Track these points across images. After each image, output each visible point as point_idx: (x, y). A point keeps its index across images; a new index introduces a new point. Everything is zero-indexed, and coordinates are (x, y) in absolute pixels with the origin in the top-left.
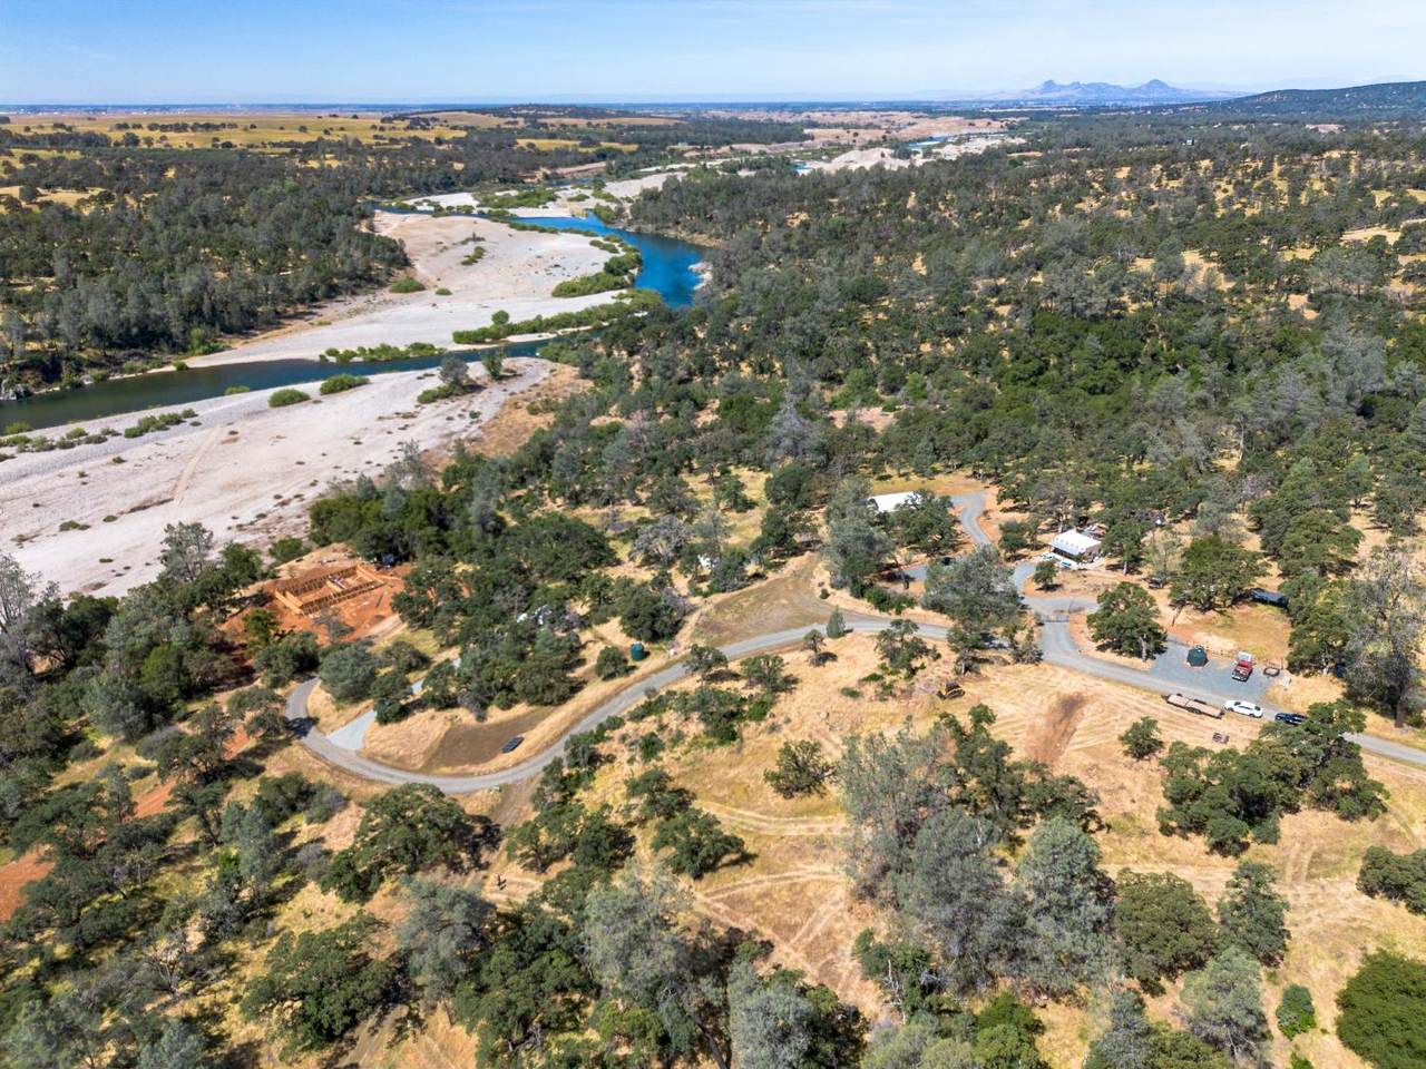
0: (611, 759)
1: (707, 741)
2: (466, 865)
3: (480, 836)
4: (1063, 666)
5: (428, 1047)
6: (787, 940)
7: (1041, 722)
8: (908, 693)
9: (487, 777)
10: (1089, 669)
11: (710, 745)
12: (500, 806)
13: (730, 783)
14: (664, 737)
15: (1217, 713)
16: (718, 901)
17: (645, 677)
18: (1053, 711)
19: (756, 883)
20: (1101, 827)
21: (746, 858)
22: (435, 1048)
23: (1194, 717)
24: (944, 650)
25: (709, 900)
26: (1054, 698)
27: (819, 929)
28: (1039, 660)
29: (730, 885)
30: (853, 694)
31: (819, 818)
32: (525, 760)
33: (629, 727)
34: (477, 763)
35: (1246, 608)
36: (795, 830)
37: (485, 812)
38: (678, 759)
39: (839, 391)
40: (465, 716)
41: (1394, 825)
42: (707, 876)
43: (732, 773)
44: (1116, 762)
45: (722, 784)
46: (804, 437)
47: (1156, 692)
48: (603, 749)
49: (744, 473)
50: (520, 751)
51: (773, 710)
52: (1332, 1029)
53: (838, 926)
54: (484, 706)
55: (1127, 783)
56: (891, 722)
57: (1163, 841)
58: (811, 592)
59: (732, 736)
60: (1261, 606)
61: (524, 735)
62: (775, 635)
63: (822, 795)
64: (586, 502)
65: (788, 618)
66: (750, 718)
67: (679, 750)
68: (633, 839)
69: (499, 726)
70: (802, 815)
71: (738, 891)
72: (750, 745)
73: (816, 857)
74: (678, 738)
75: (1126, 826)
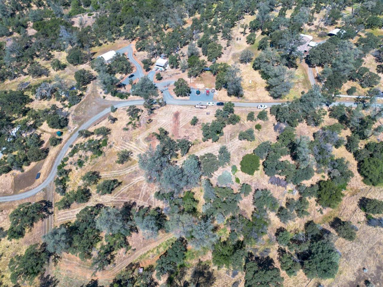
0: (70, 170)
1: (95, 156)
2: (46, 215)
3: (45, 206)
4: (171, 104)
5: (65, 261)
6: (138, 199)
7: (172, 122)
8: (140, 125)
9: (36, 188)
10: (177, 103)
11: (96, 157)
12: (46, 195)
13: (107, 165)
14: (82, 159)
15: (206, 107)
16: (118, 196)
17: (66, 141)
18: (173, 118)
19: (125, 188)
20: (192, 145)
21: (120, 183)
22: (67, 260)
23: (202, 110)
24: (143, 108)
25: (116, 197)
26: (173, 115)
27: (144, 193)
28: (166, 104)
29: (119, 191)
30: (127, 129)
31: (132, 166)
32: (45, 179)
33: (71, 159)
34: (31, 185)
35: (204, 73)
36: (128, 171)
37: (42, 199)
38: (90, 164)
39: (70, 9)
40: (17, 172)
41: (242, 123)
42: (113, 192)
43: (106, 163)
44: (190, 128)
45: (105, 166)
46: (72, 39)
47: (193, 105)
48: (66, 168)
49: (55, 53)
50: (42, 177)
51: (108, 141)
52: (240, 170)
53: (148, 191)
54: (21, 167)
55: (194, 132)
56: (139, 134)
57: (204, 143)
58: (99, 97)
59: (101, 153)
60: (207, 72)
61: (40, 172)
62: (96, 116)
63: (131, 160)
64: (6, 78)
65: (98, 109)
66: (104, 146)
67: (89, 161)
68: (89, 190)
69: (30, 171)
70: (128, 167)
71: (121, 192)
72: (107, 153)
73: (136, 176)
74: (87, 158)
75: (197, 142)
